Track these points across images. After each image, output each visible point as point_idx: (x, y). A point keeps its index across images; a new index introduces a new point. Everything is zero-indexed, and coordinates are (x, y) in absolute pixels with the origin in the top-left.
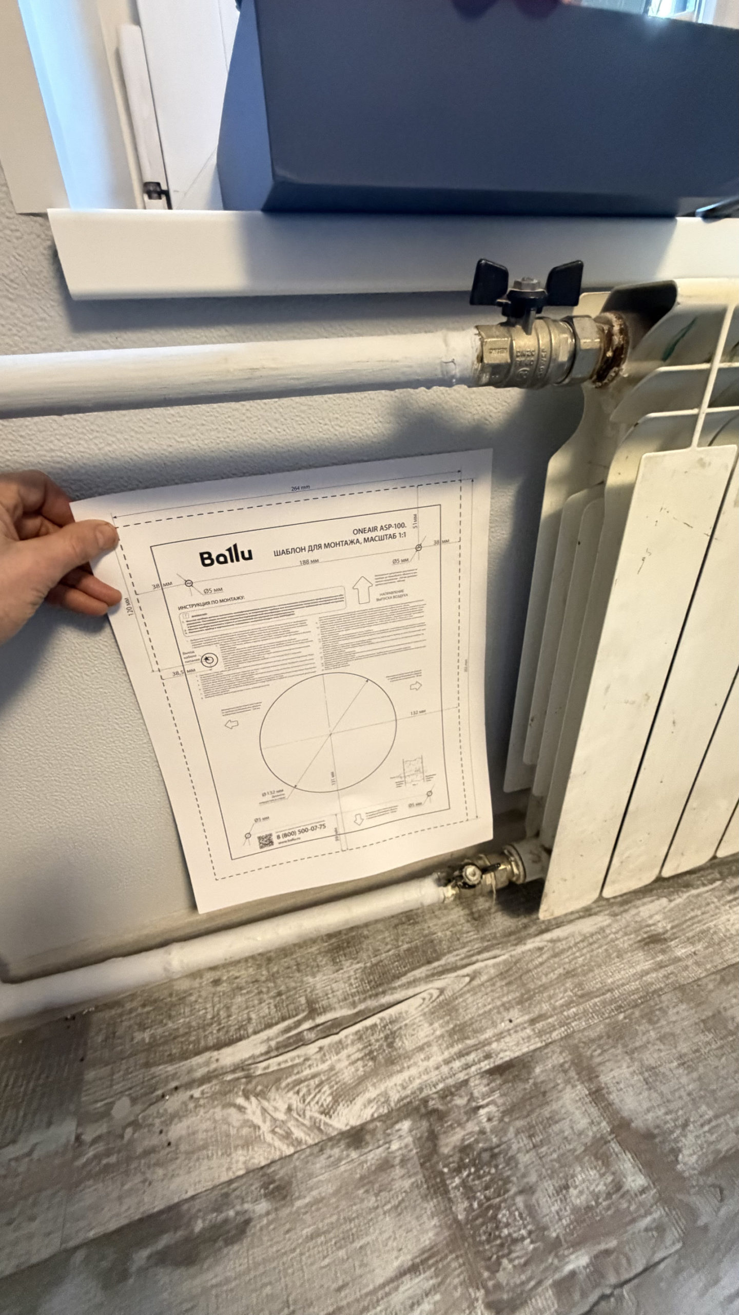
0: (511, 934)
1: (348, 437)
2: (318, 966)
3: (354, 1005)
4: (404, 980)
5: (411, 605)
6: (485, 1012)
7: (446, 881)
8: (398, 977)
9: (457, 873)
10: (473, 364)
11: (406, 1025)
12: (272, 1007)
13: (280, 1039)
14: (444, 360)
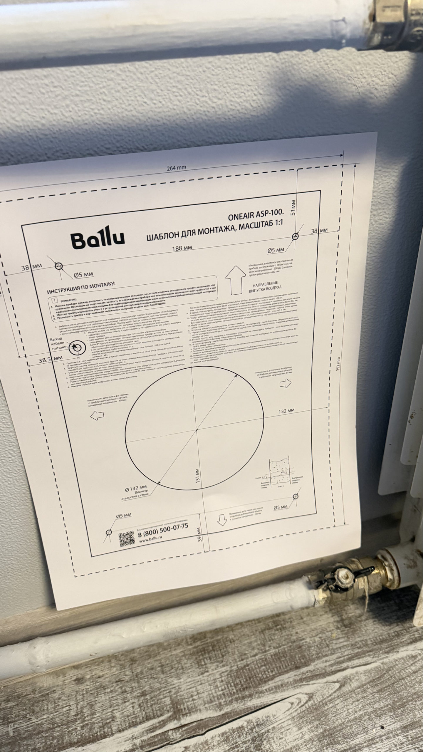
0: (382, 641)
1: (226, 109)
2: (183, 668)
3: (220, 706)
4: (271, 684)
5: (284, 298)
6: (356, 718)
7: (318, 584)
8: (265, 681)
9: (328, 576)
10: (364, 23)
11: (274, 728)
12: (136, 706)
13: (145, 738)
14: (335, 18)
